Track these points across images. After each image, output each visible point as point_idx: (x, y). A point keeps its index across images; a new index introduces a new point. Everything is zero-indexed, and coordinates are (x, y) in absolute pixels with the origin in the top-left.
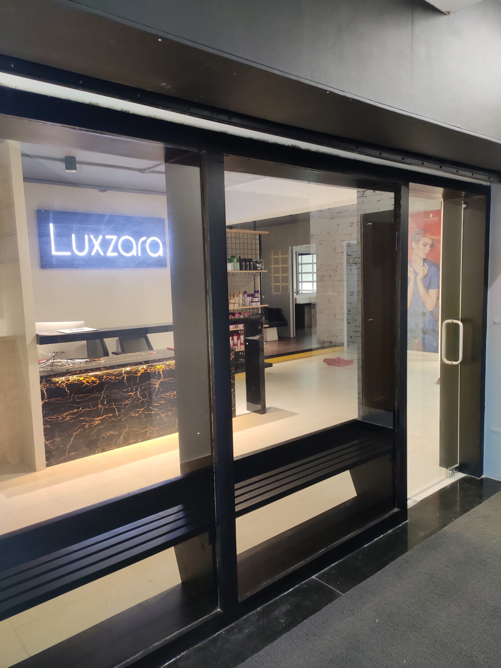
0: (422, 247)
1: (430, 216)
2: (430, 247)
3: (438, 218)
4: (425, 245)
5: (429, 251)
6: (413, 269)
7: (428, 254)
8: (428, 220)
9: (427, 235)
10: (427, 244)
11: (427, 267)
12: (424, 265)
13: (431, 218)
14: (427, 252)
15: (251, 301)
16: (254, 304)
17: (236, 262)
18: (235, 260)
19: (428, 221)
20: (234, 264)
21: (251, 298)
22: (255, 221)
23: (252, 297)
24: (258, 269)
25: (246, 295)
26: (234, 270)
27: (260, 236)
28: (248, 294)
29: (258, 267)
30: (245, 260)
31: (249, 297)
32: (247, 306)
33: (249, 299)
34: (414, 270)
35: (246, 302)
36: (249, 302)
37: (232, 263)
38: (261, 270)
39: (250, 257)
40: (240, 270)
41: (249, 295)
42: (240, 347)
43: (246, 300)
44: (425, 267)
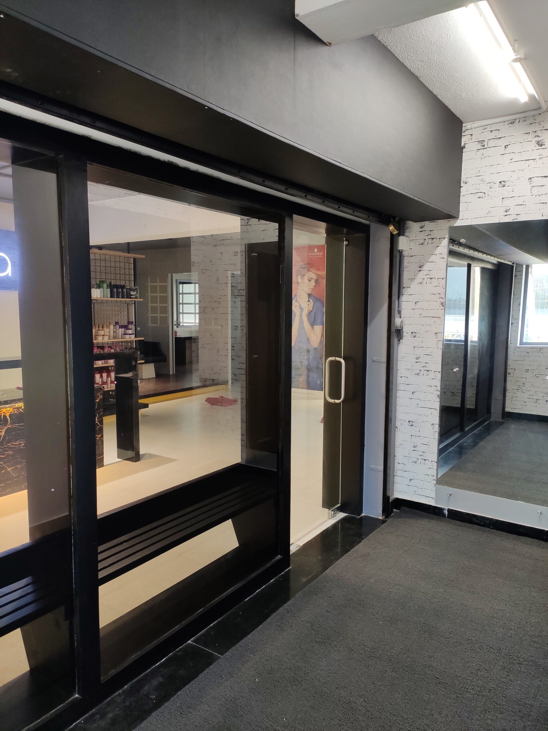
0: (307, 281)
1: (315, 251)
2: (315, 282)
3: (322, 253)
4: (310, 280)
5: (314, 286)
6: (298, 304)
7: (313, 289)
8: (313, 254)
9: (312, 270)
10: (312, 279)
11: (312, 303)
12: (309, 301)
13: (316, 253)
14: (312, 287)
15: (123, 333)
16: (127, 337)
17: (106, 288)
18: (105, 285)
19: (312, 256)
20: (103, 290)
21: (123, 329)
22: (128, 243)
23: (125, 329)
24: (132, 297)
25: (118, 326)
26: (104, 297)
27: (135, 260)
28: (120, 325)
29: (132, 295)
30: (117, 287)
31: (122, 328)
32: (119, 339)
33: (121, 331)
34: (300, 305)
35: (118, 335)
36: (122, 334)
37: (101, 289)
38: (136, 298)
39: (123, 283)
40: (111, 297)
41: (121, 327)
42: (110, 385)
43: (117, 332)
44: (310, 302)
